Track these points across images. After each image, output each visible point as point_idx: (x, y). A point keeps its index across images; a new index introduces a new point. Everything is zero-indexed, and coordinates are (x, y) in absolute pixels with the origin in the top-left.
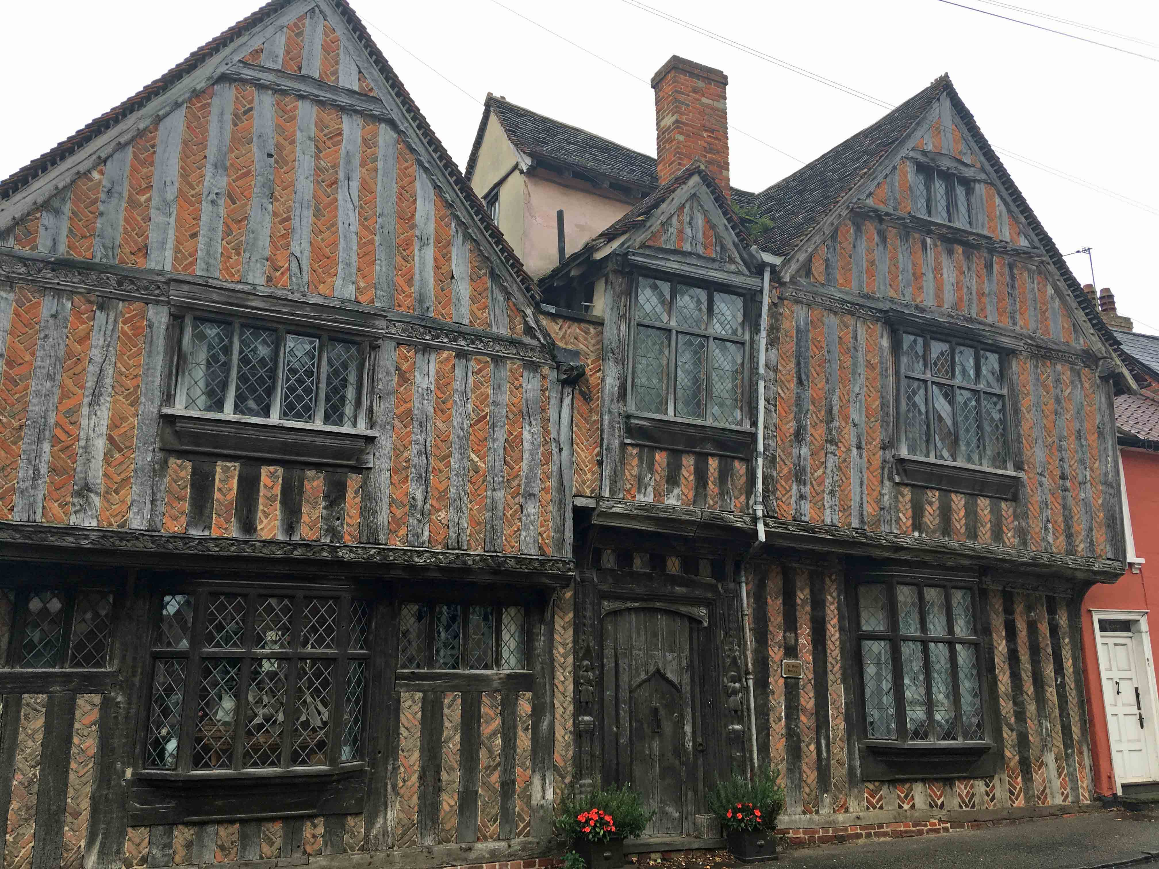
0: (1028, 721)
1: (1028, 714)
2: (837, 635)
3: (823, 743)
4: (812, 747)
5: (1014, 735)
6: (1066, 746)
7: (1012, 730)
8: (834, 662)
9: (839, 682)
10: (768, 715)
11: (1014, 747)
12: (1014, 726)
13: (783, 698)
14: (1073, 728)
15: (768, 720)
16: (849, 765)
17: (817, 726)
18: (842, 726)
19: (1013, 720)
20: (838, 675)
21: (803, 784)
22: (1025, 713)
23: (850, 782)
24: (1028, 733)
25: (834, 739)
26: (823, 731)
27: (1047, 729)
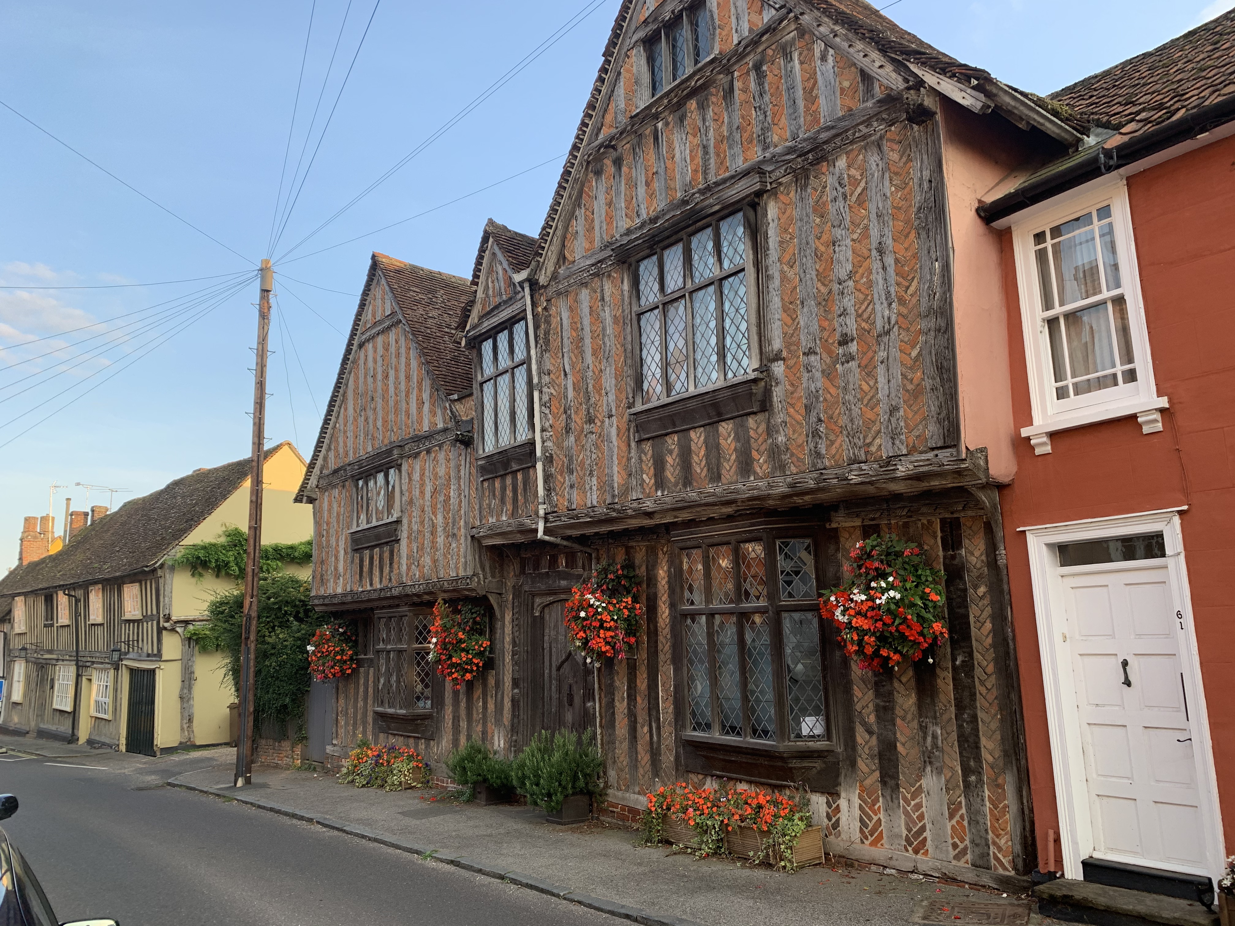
0: (899, 721)
1: (898, 711)
2: (667, 611)
3: (654, 725)
4: (646, 729)
5: (874, 741)
6: (967, 771)
7: (870, 733)
8: (664, 642)
9: (668, 662)
10: (614, 694)
11: (872, 757)
12: (875, 728)
13: (626, 678)
14: (984, 741)
15: (613, 700)
16: (676, 752)
17: (649, 708)
18: (671, 709)
19: (872, 719)
20: (669, 656)
21: (639, 765)
22: (893, 709)
23: (677, 770)
24: (896, 740)
25: (664, 723)
26: (654, 714)
27: (935, 737)
